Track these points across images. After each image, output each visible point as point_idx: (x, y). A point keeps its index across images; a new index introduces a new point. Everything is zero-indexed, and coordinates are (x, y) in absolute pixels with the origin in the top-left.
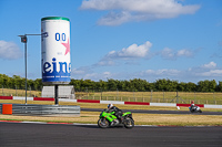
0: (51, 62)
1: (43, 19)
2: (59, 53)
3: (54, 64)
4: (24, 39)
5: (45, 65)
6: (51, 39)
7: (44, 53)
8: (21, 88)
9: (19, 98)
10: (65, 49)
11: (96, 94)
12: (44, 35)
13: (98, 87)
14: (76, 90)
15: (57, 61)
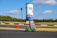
0: (28, 15)
1: (26, 4)
2: (30, 12)
3: (29, 15)
4: (21, 9)
5: (27, 16)
6: (28, 9)
7: (26, 12)
8: (21, 22)
9: (20, 24)
10: (32, 11)
11: (40, 23)
12: (27, 8)
13: (40, 21)
14: (35, 22)
15: (30, 15)
